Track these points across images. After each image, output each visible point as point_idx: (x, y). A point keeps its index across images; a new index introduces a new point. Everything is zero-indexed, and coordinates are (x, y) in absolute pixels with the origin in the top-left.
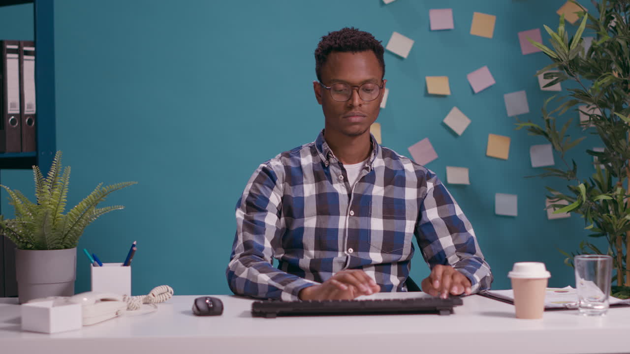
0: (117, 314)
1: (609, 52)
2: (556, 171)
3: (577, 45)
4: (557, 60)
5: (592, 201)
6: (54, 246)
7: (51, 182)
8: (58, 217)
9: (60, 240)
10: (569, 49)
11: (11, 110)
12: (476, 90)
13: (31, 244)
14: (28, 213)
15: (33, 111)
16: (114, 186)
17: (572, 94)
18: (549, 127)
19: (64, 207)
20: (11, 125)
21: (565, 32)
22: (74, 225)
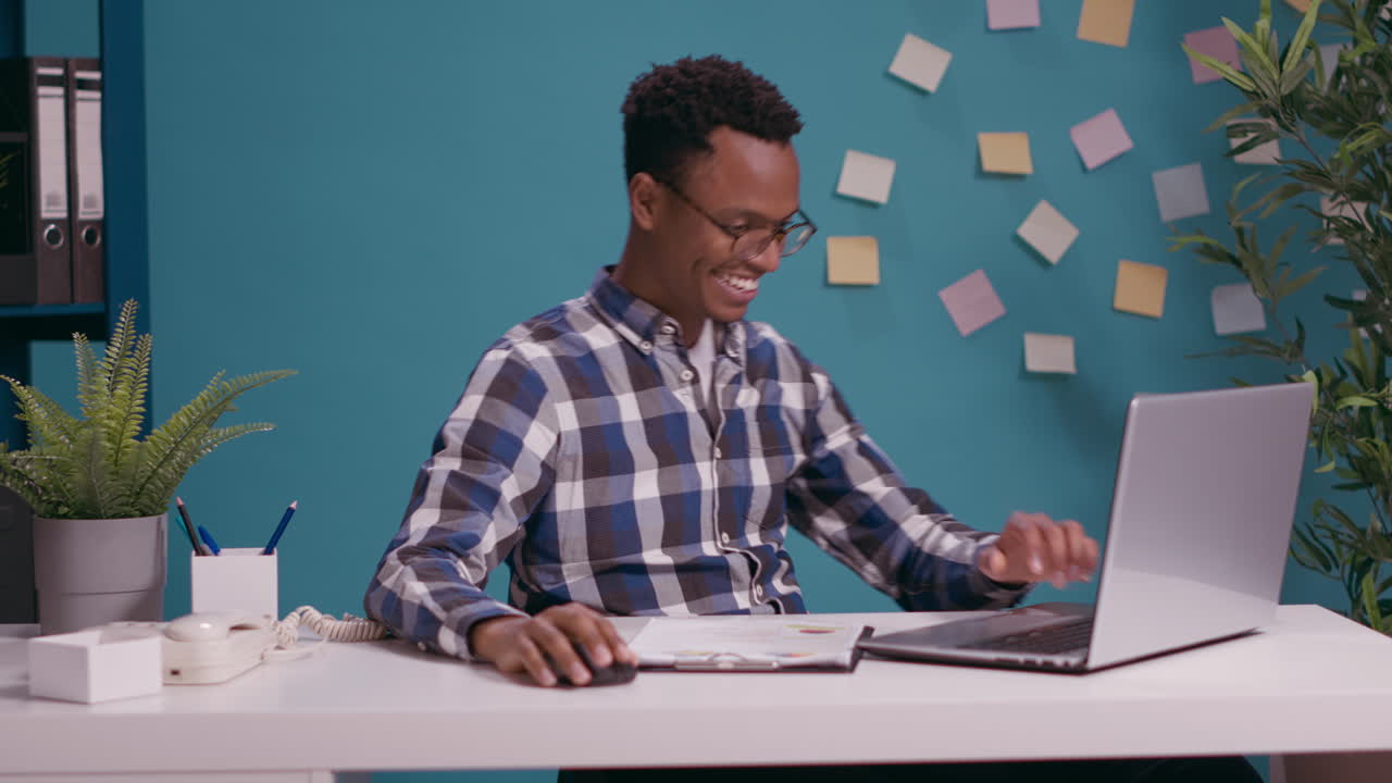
0: (262, 658)
1: (1375, 77)
2: (1260, 343)
3: (1299, 62)
4: (1255, 95)
5: (1332, 409)
6: (115, 512)
7: (111, 368)
8: (127, 447)
9: (130, 496)
10: (1281, 71)
11: (47, 211)
12: (1091, 163)
13: (68, 506)
14: (61, 438)
15: (97, 213)
16: (246, 380)
17: (1288, 171)
18: (1244, 246)
19: (139, 425)
20: (47, 243)
21: (1271, 34)
22: (160, 466)
